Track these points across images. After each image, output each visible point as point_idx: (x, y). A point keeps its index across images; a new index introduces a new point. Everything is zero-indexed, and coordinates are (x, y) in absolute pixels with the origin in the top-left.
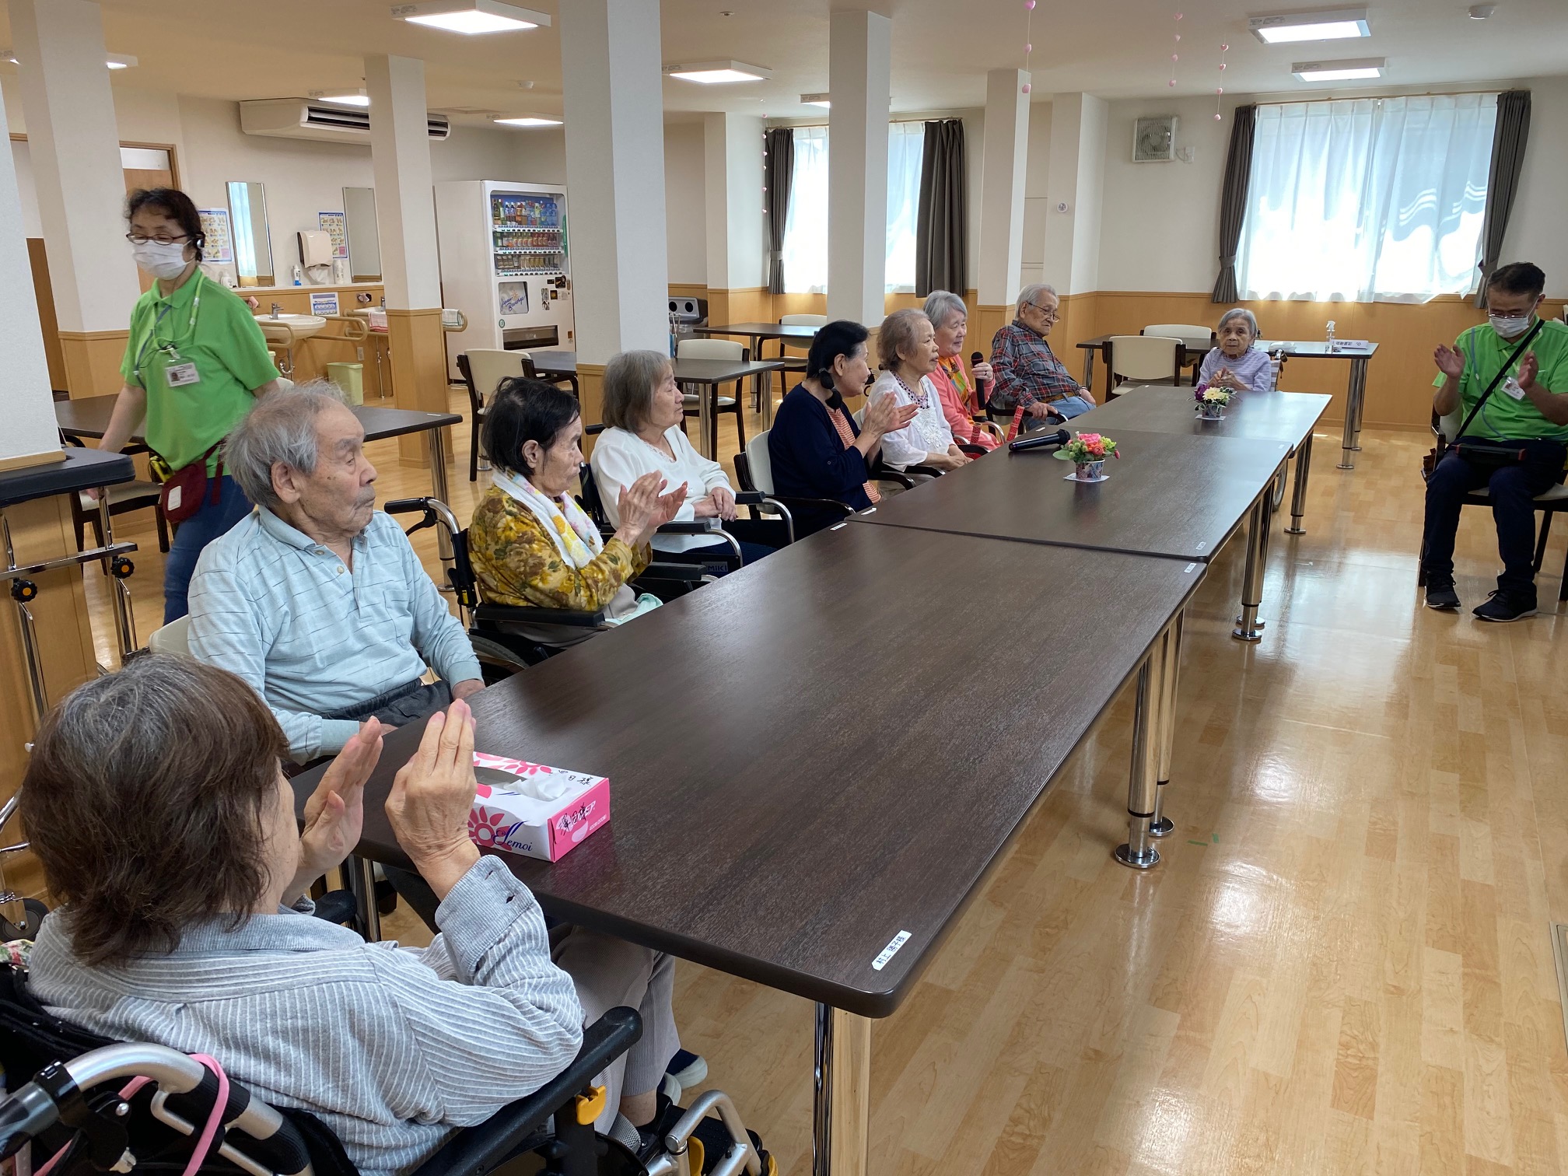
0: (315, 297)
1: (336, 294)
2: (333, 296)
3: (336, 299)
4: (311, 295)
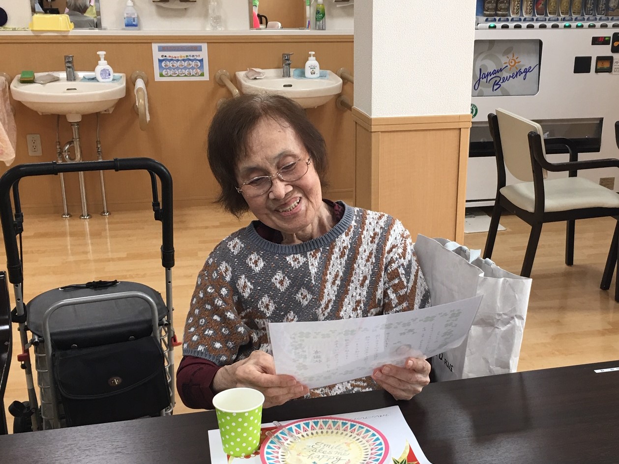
0: (161, 49)
1: (205, 46)
2: (199, 49)
3: (204, 54)
4: (155, 47)
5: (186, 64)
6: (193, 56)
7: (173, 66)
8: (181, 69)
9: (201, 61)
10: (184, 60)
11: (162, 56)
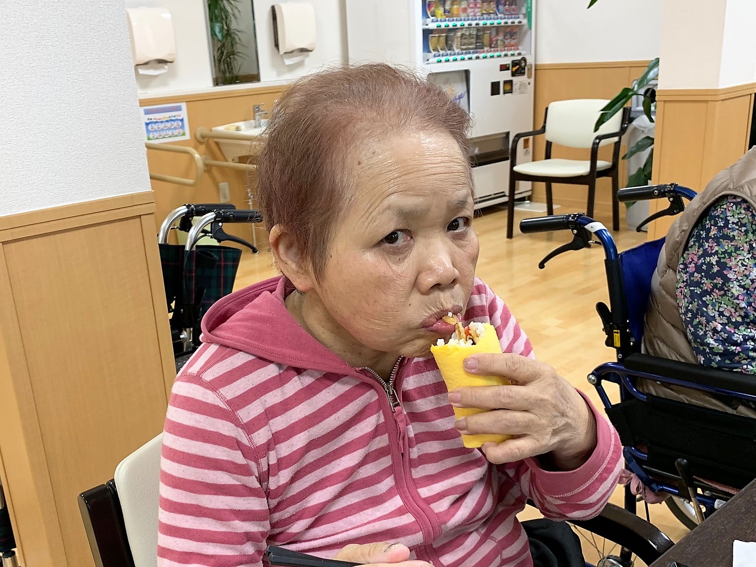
1: (184, 106)
2: (178, 109)
3: (183, 114)
5: (169, 125)
6: (175, 116)
7: (158, 128)
8: (166, 130)
9: (182, 120)
10: (167, 121)
11: (148, 119)
